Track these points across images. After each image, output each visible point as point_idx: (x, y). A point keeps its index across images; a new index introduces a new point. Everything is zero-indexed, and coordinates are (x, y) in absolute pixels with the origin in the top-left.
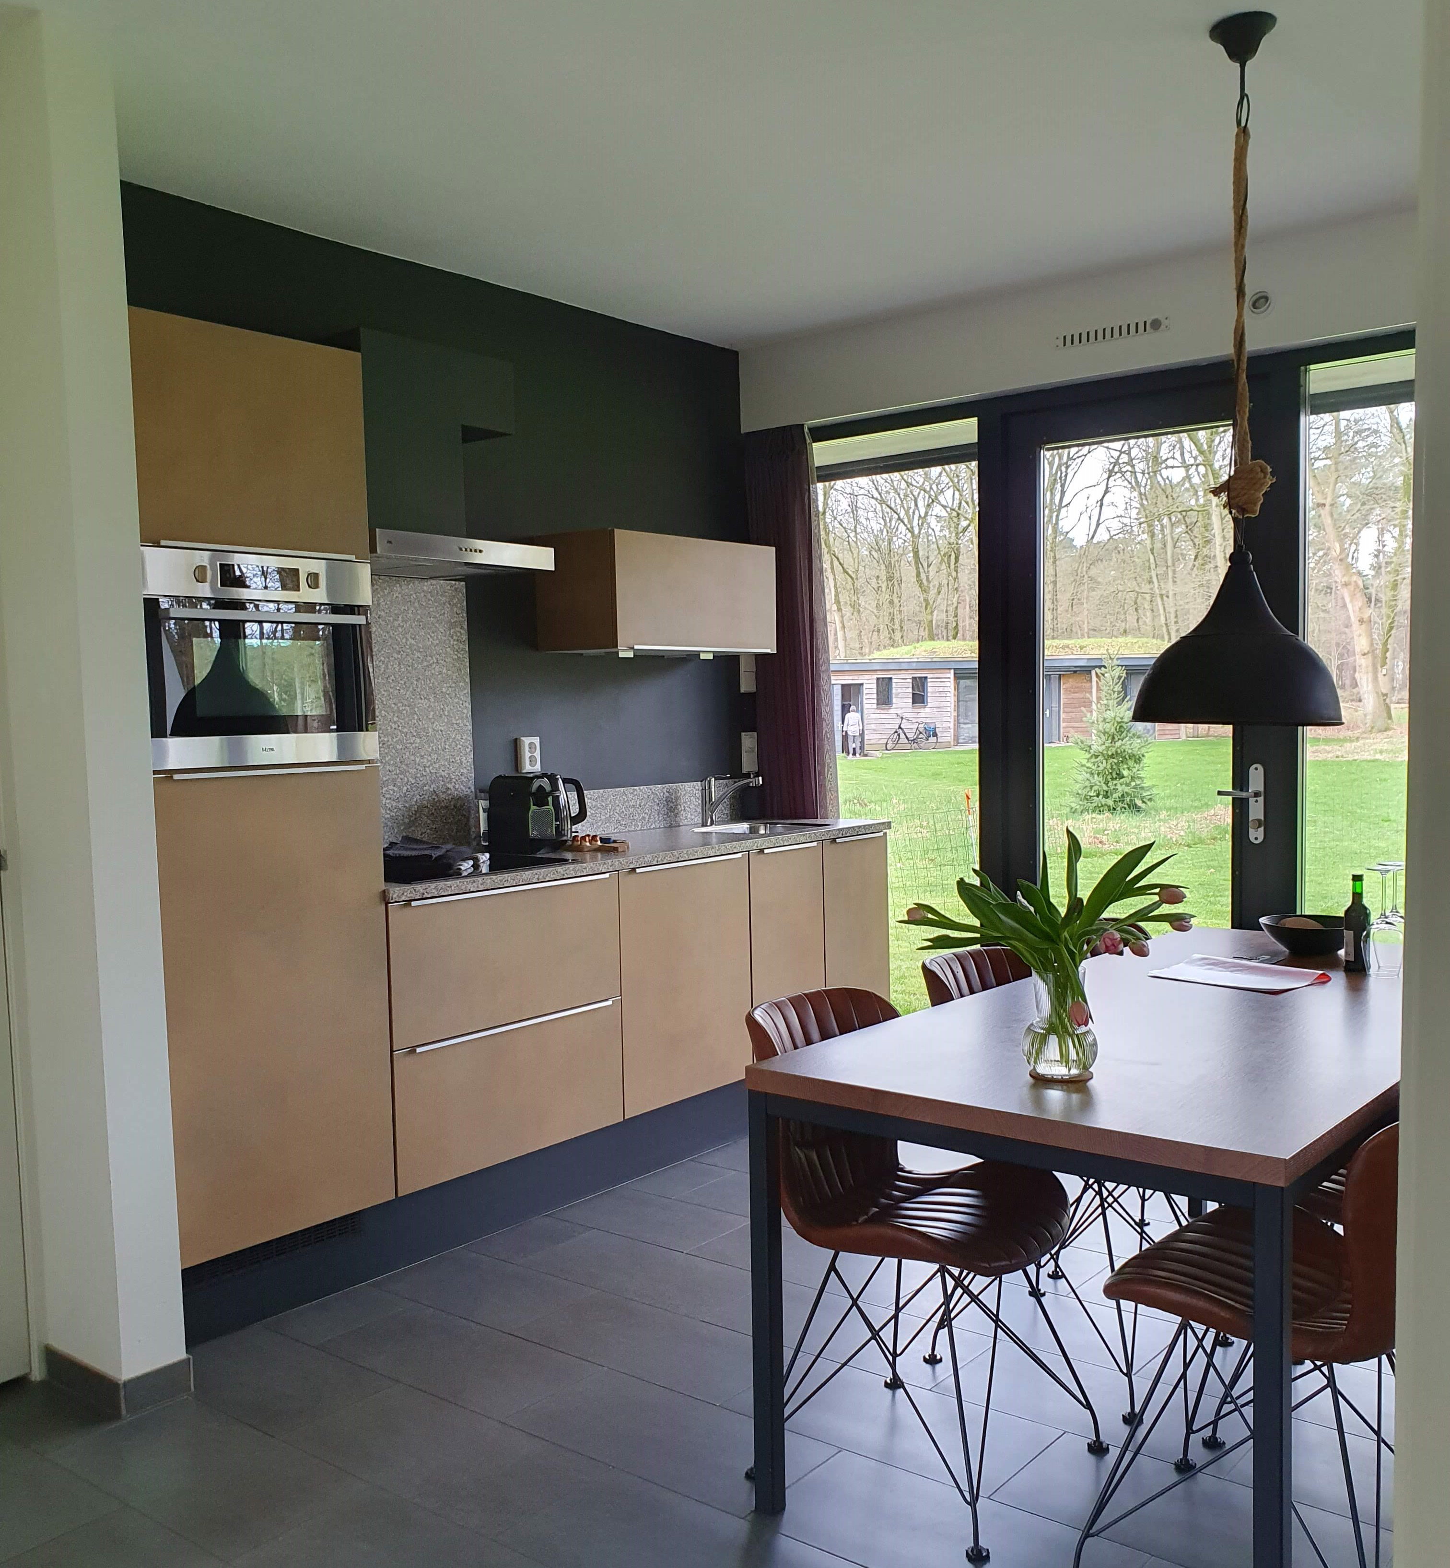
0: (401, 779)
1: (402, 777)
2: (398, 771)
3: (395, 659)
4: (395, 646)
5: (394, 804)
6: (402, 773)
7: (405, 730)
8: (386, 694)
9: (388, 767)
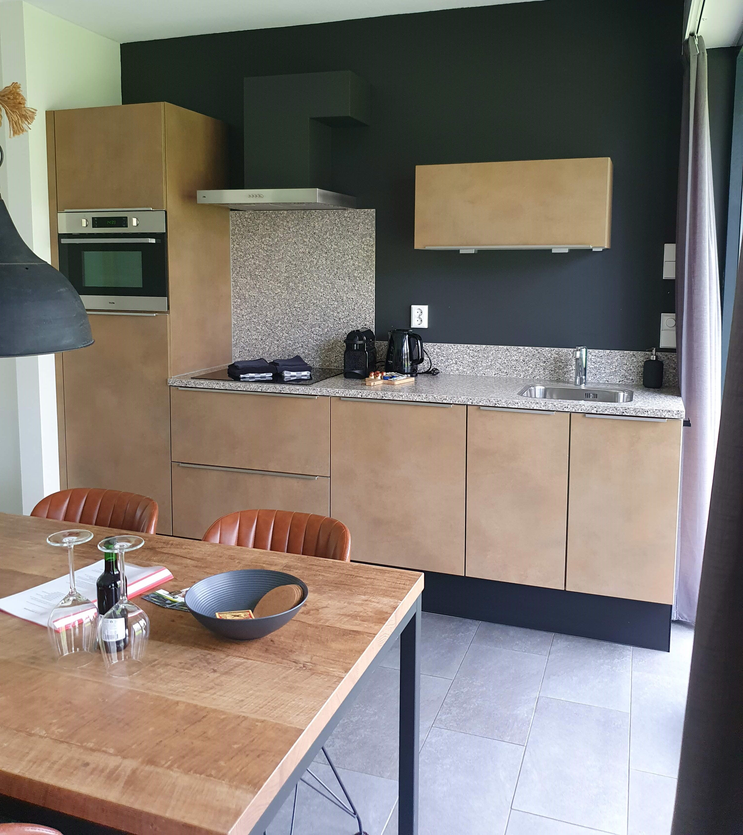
0: (324, 324)
1: (325, 323)
2: (322, 320)
3: (323, 257)
4: (324, 250)
5: (319, 338)
6: (324, 321)
7: (328, 297)
8: (316, 276)
9: (316, 317)
